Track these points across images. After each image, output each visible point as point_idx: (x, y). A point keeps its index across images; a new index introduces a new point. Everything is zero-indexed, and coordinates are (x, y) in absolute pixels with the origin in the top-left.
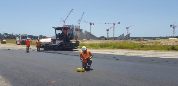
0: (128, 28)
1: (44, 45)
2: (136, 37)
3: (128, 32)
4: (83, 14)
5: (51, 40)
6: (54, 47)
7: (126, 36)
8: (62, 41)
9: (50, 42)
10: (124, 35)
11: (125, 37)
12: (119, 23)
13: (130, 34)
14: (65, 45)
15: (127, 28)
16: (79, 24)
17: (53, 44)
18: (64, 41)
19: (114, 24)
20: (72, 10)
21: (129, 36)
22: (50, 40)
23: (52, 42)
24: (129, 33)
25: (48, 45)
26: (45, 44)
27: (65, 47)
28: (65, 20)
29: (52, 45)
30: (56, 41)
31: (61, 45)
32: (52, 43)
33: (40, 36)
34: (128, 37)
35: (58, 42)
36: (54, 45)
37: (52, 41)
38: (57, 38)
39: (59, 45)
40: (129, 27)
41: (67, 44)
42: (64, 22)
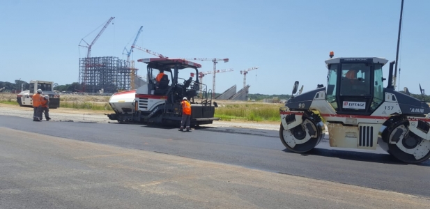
0: (245, 74)
1: (121, 110)
2: (258, 94)
3: (245, 83)
4: (139, 32)
5: (137, 96)
6: (144, 117)
7: (241, 91)
8: (162, 101)
9: (132, 104)
10: (235, 88)
11: (239, 92)
12: (226, 60)
13: (248, 87)
14: (170, 111)
15: (243, 73)
16: (128, 56)
17: (139, 109)
18: (169, 101)
19: (215, 62)
20: (112, 18)
21: (247, 92)
22: (134, 97)
23: (139, 103)
24: (246, 85)
25: (129, 110)
26: (123, 109)
27: (170, 118)
28: (92, 43)
29: (138, 112)
30: (149, 100)
31: (160, 111)
32: (139, 105)
33: (16, 81)
34: (244, 94)
35: (152, 104)
36: (142, 112)
37: (138, 99)
38: (149, 91)
39: (156, 110)
40: (246, 70)
41: (176, 109)
42: (90, 48)
